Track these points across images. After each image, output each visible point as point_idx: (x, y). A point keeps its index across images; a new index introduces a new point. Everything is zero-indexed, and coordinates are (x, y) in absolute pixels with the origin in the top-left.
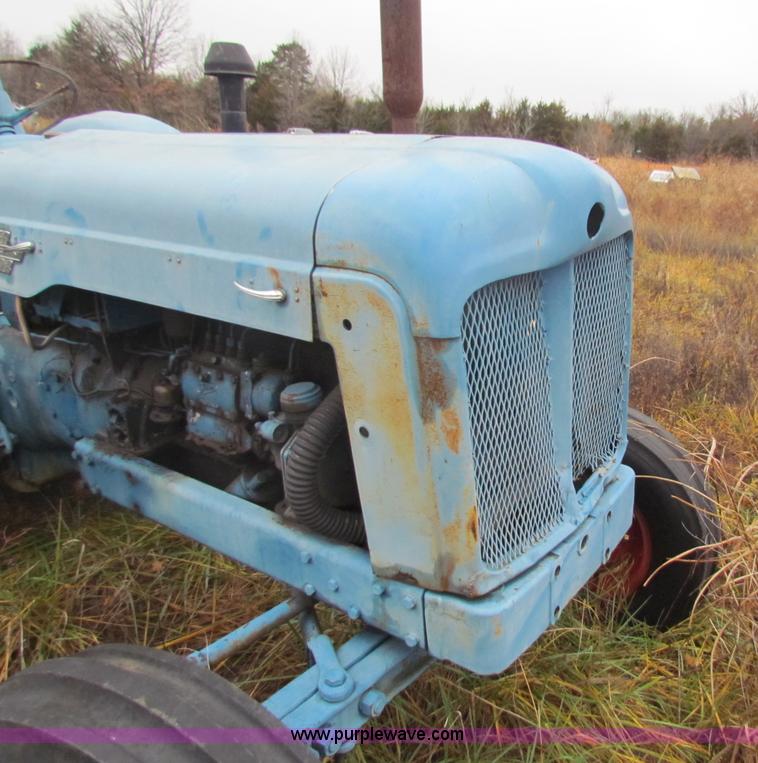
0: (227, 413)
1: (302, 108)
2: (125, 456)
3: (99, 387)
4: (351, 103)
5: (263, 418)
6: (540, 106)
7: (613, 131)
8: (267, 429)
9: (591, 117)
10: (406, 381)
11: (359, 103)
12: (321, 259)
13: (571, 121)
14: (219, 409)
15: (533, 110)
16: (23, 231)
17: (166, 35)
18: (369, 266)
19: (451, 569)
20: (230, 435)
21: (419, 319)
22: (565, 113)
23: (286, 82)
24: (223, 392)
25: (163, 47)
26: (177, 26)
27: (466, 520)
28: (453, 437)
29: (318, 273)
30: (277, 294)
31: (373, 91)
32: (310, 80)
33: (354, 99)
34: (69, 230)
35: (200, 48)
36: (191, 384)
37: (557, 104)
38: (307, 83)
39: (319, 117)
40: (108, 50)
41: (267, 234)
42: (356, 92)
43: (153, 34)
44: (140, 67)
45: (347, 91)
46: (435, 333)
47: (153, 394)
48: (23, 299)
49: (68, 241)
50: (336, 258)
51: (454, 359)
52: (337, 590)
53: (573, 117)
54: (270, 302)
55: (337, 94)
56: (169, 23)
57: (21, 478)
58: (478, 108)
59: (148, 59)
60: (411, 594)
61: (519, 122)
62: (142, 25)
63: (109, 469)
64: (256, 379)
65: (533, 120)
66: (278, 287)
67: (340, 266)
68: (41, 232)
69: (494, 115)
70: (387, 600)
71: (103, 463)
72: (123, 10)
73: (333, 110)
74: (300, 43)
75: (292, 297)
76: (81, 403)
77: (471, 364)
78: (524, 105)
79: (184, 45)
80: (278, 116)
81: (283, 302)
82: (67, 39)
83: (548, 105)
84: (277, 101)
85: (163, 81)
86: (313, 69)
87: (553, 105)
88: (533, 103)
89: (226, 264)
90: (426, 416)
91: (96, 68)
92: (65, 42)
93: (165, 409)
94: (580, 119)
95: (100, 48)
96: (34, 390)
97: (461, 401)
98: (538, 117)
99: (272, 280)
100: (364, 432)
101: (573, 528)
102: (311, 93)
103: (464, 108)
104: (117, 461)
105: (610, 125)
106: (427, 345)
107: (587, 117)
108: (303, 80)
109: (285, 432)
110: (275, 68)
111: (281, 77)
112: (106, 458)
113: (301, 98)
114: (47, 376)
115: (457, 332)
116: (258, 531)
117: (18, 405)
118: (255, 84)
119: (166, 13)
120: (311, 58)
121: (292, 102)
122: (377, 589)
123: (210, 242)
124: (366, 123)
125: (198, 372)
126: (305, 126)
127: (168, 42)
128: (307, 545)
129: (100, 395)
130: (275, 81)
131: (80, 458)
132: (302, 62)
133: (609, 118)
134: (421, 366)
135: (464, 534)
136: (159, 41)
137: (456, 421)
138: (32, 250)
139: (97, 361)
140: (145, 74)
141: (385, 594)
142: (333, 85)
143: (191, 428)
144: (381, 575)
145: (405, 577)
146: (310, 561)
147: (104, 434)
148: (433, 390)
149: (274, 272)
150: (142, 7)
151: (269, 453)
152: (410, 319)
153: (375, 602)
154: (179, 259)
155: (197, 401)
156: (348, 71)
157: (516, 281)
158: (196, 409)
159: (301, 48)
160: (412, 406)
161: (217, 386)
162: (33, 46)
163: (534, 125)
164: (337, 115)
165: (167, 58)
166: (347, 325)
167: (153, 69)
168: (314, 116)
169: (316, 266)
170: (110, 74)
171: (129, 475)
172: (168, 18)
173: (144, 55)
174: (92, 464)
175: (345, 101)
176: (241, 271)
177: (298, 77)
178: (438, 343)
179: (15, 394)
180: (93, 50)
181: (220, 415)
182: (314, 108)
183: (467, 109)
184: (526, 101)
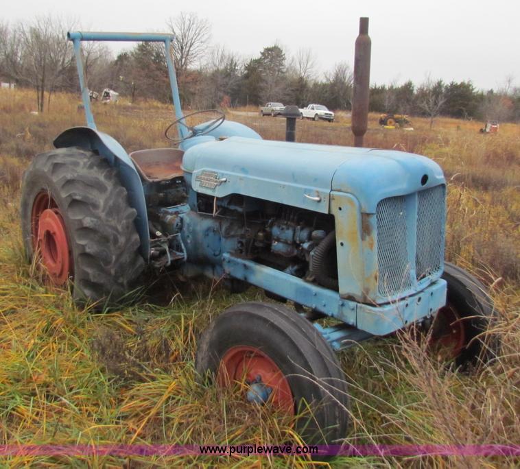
0: (289, 242)
1: (277, 89)
2: (243, 259)
3: (232, 233)
4: (311, 85)
5: (304, 243)
6: (452, 85)
7: (513, 102)
8: (306, 246)
9: (495, 92)
10: (357, 226)
11: (316, 85)
12: (333, 188)
13: (477, 95)
14: (286, 240)
15: (446, 88)
16: (223, 174)
17: (196, 45)
18: (349, 191)
19: (367, 292)
20: (289, 250)
21: (363, 208)
22: (473, 89)
23: (268, 71)
24: (288, 234)
25: (193, 52)
26: (203, 39)
27: (373, 276)
28: (371, 245)
29: (332, 193)
30: (317, 199)
31: (326, 77)
32: (284, 70)
33: (313, 82)
34: (242, 175)
35: (216, 53)
36: (276, 231)
37: (466, 82)
38: (282, 72)
39: (288, 95)
40: (161, 55)
41: (316, 180)
42: (314, 78)
43: (189, 45)
44: (178, 64)
45: (308, 76)
46: (368, 212)
47: (256, 236)
48: (217, 198)
49: (241, 179)
50: (339, 188)
51: (373, 220)
52: (325, 306)
53: (480, 92)
54: (315, 201)
55: (301, 79)
56: (198, 38)
57: (182, 275)
58: (402, 87)
59: (183, 60)
60: (352, 304)
61: (434, 98)
62: (183, 40)
63: (236, 264)
64: (302, 229)
65: (445, 97)
66: (318, 196)
67: (339, 191)
68: (230, 175)
69: (415, 92)
70: (344, 308)
71: (233, 261)
72: (173, 31)
73: (297, 90)
74: (279, 47)
75: (323, 200)
76: (223, 240)
77: (378, 223)
78: (439, 84)
79: (206, 51)
80: (261, 94)
81: (319, 201)
82: (139, 50)
83: (459, 84)
84: (262, 85)
85: (190, 73)
86: (286, 63)
87: (462, 85)
88: (447, 82)
89: (301, 189)
90: (363, 239)
91: (153, 66)
92: (137, 51)
93: (261, 241)
94: (485, 94)
95: (156, 53)
96: (200, 236)
97: (375, 234)
98: (450, 93)
99: (316, 194)
100: (342, 244)
101: (414, 292)
102: (284, 78)
103: (392, 87)
104: (239, 260)
105: (511, 99)
106: (365, 216)
107: (491, 92)
108: (279, 71)
109: (311, 247)
110: (262, 64)
111: (265, 69)
112: (236, 259)
113: (277, 83)
114: (208, 229)
115: (374, 212)
116: (297, 284)
117: (191, 242)
118: (248, 73)
119: (197, 31)
120: (286, 56)
121: (271, 85)
122: (340, 303)
123: (296, 181)
124: (320, 98)
125: (279, 227)
126: (277, 101)
127: (196, 50)
128: (315, 289)
129: (233, 236)
130: (261, 71)
131: (224, 259)
132: (279, 59)
133: (510, 92)
134: (363, 222)
135: (373, 280)
136: (191, 49)
137: (372, 240)
138: (225, 181)
139: (231, 224)
140: (181, 70)
141: (343, 305)
142: (298, 73)
143: (273, 248)
144: (343, 298)
145: (351, 298)
146: (316, 295)
147: (233, 252)
148: (366, 230)
149: (318, 192)
150: (184, 28)
151: (304, 256)
152: (360, 207)
153: (339, 308)
154: (284, 186)
155: (278, 237)
156: (310, 63)
157: (395, 198)
158: (276, 240)
159: (279, 49)
160: (359, 235)
161: (287, 232)
162: (119, 54)
163: (446, 99)
164: (300, 93)
165: (195, 58)
166: (340, 209)
167: (186, 65)
168: (285, 94)
169: (332, 190)
170: (161, 69)
171: (245, 266)
172: (199, 34)
173: (182, 57)
174: (229, 262)
175: (306, 84)
176: (306, 191)
177: (276, 69)
178: (368, 215)
179: (190, 236)
180: (153, 55)
181: (286, 242)
182: (286, 89)
183: (394, 88)
184: (441, 82)
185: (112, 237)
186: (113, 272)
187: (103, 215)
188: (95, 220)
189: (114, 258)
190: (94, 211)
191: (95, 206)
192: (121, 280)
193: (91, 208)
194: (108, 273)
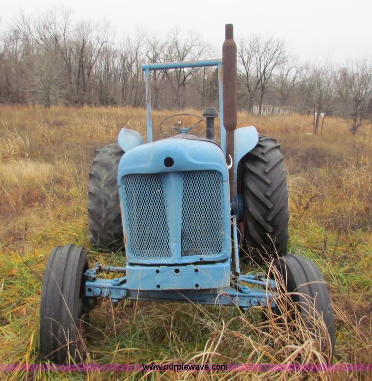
185: (103, 201)
186: (103, 224)
187: (102, 186)
188: (97, 188)
189: (104, 215)
190: (98, 182)
191: (100, 179)
192: (108, 232)
193: (97, 180)
194: (100, 225)
